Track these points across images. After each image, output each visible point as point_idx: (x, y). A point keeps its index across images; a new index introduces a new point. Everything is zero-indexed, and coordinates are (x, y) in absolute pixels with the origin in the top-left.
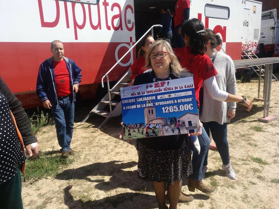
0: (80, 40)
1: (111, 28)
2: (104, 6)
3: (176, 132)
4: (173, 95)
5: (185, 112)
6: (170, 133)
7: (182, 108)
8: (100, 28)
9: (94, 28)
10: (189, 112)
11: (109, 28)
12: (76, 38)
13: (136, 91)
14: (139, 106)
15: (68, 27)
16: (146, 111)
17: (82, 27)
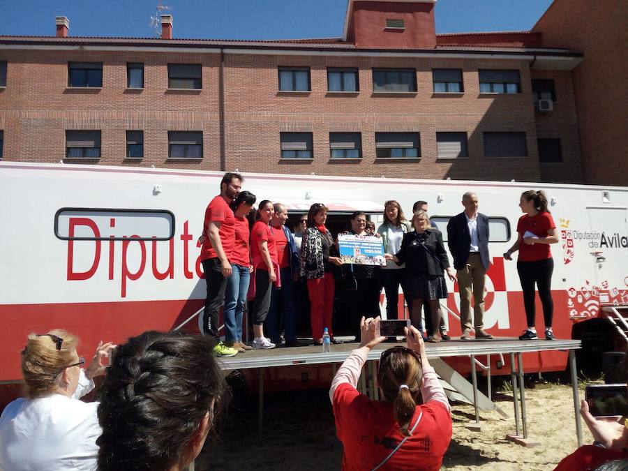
0: (130, 297)
1: (195, 275)
2: (183, 241)
3: (373, 264)
4: (371, 245)
5: (378, 254)
6: (369, 264)
7: (376, 252)
8: (172, 277)
9: (160, 277)
10: (380, 254)
11: (189, 275)
12: (123, 295)
13: (349, 238)
14: (350, 246)
15: (111, 277)
16: (355, 250)
17: (135, 277)
